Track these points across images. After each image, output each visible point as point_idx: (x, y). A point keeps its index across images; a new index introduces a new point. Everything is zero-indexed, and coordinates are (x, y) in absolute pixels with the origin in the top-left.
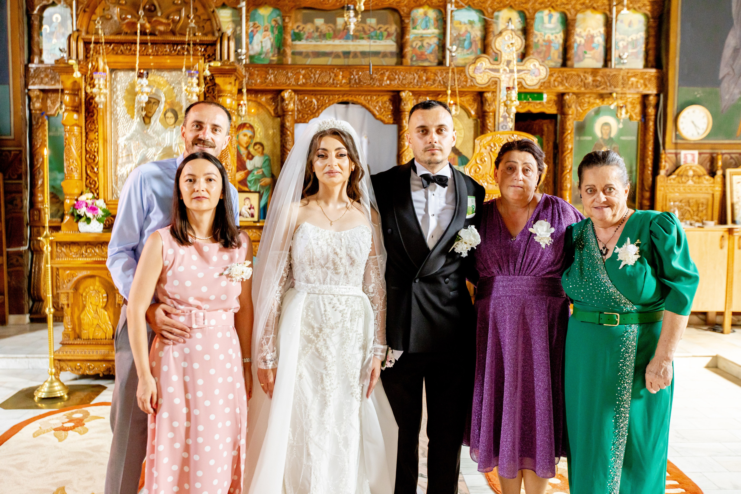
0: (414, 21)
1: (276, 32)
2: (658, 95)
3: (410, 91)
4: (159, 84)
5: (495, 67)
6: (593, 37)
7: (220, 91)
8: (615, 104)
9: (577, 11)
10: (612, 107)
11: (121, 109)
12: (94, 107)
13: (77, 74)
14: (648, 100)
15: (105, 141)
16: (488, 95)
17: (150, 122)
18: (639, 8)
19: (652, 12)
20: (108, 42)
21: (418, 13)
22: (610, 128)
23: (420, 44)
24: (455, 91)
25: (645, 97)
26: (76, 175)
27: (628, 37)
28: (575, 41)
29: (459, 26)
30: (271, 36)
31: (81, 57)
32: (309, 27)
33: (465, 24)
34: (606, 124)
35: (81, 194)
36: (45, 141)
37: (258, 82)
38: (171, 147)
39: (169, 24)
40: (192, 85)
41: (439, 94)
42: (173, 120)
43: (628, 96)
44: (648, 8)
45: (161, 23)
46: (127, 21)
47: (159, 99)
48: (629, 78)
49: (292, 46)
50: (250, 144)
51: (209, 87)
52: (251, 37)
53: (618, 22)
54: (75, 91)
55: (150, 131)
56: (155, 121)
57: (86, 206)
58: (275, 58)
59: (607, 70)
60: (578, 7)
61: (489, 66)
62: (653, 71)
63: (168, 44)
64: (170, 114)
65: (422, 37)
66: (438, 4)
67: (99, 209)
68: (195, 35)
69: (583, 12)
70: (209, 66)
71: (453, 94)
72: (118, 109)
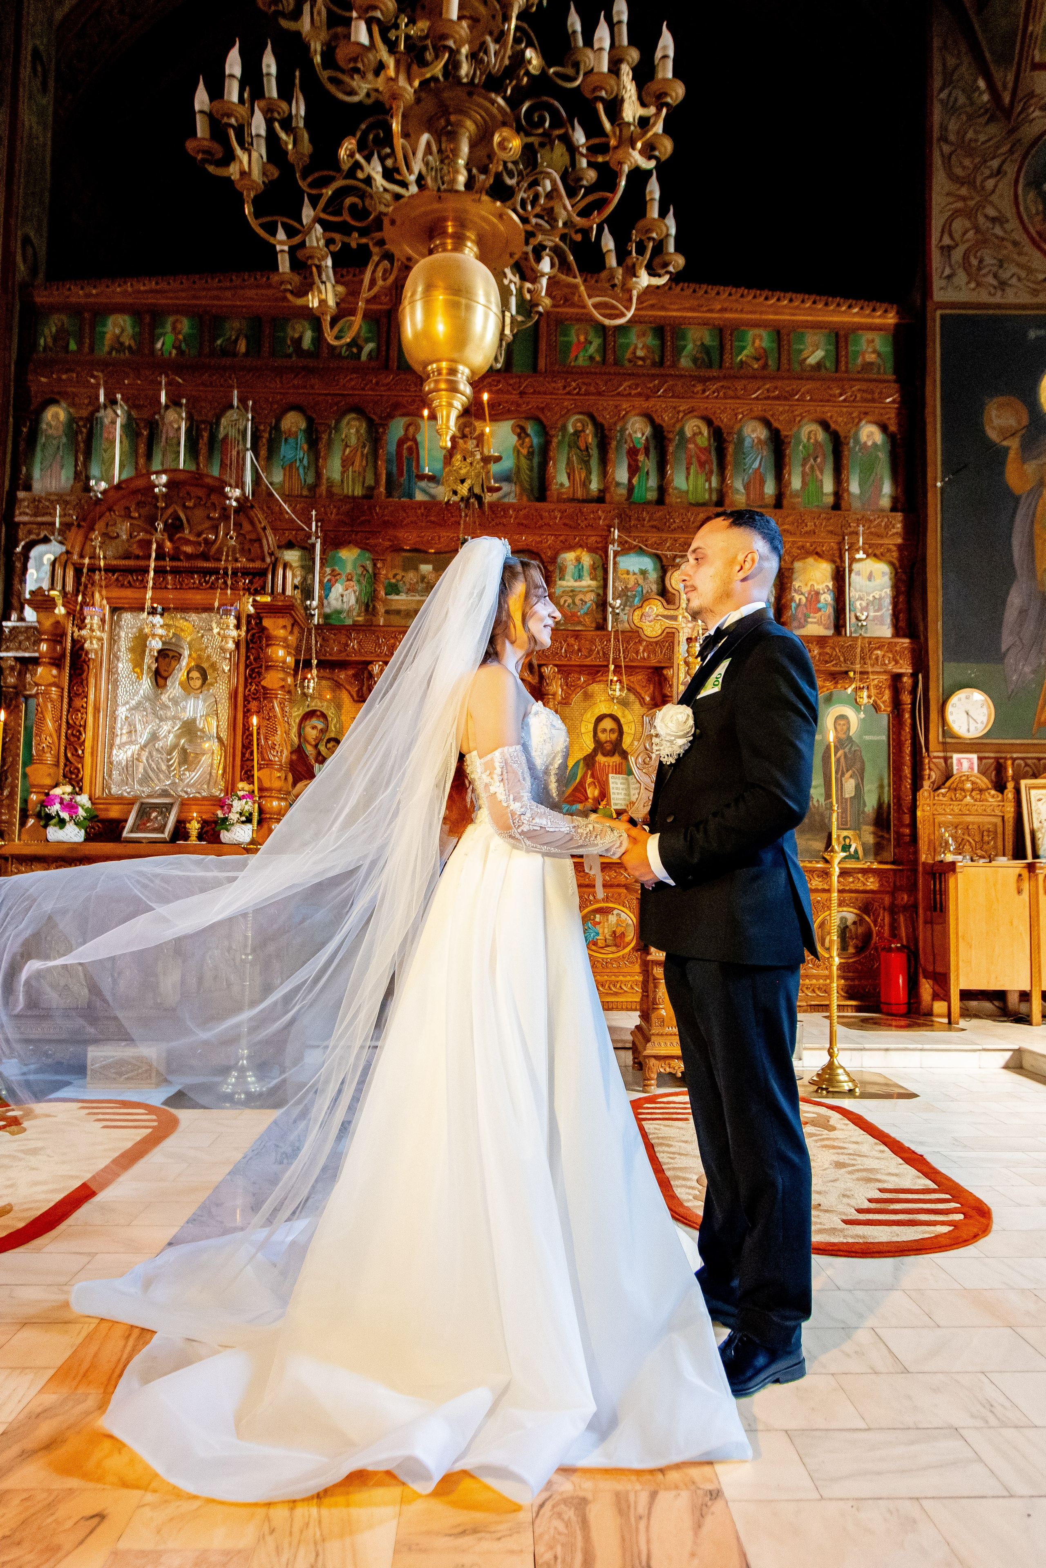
0: (562, 570)
1: (364, 583)
2: (914, 676)
3: (555, 665)
4: (182, 630)
5: (672, 613)
6: (817, 593)
7: (269, 638)
8: (853, 686)
9: (795, 559)
10: (849, 691)
11: (124, 666)
12: (84, 661)
13: (60, 610)
14: (901, 682)
15: (97, 710)
16: (669, 673)
17: (165, 685)
18: (882, 554)
19: (901, 559)
20: (109, 569)
21: (569, 557)
22: (849, 723)
23: (570, 601)
24: (620, 667)
25: (896, 678)
26: (49, 758)
27: (868, 594)
28: (792, 599)
29: (625, 576)
30: (357, 588)
31: (69, 588)
32: (411, 576)
33: (634, 574)
34: (842, 717)
35: (57, 785)
36: (19, 733)
37: (334, 651)
38: (194, 720)
39: (199, 544)
40: (228, 626)
41: (598, 672)
42: (198, 683)
43: (871, 677)
44: (895, 554)
45: (188, 542)
46: (138, 538)
47: (181, 651)
48: (871, 651)
49: (385, 602)
50: (321, 740)
51: (253, 635)
52: (326, 588)
53: (853, 575)
54: (57, 635)
55: (164, 698)
56: (173, 683)
57: (61, 803)
58: (360, 619)
59: (840, 639)
60: (795, 552)
61: (661, 610)
62: (907, 640)
63: (197, 573)
64: (195, 674)
65: (572, 591)
66: (595, 545)
67: (80, 809)
68: (236, 560)
69: (804, 558)
70: (254, 600)
71: (618, 670)
72: (120, 665)
